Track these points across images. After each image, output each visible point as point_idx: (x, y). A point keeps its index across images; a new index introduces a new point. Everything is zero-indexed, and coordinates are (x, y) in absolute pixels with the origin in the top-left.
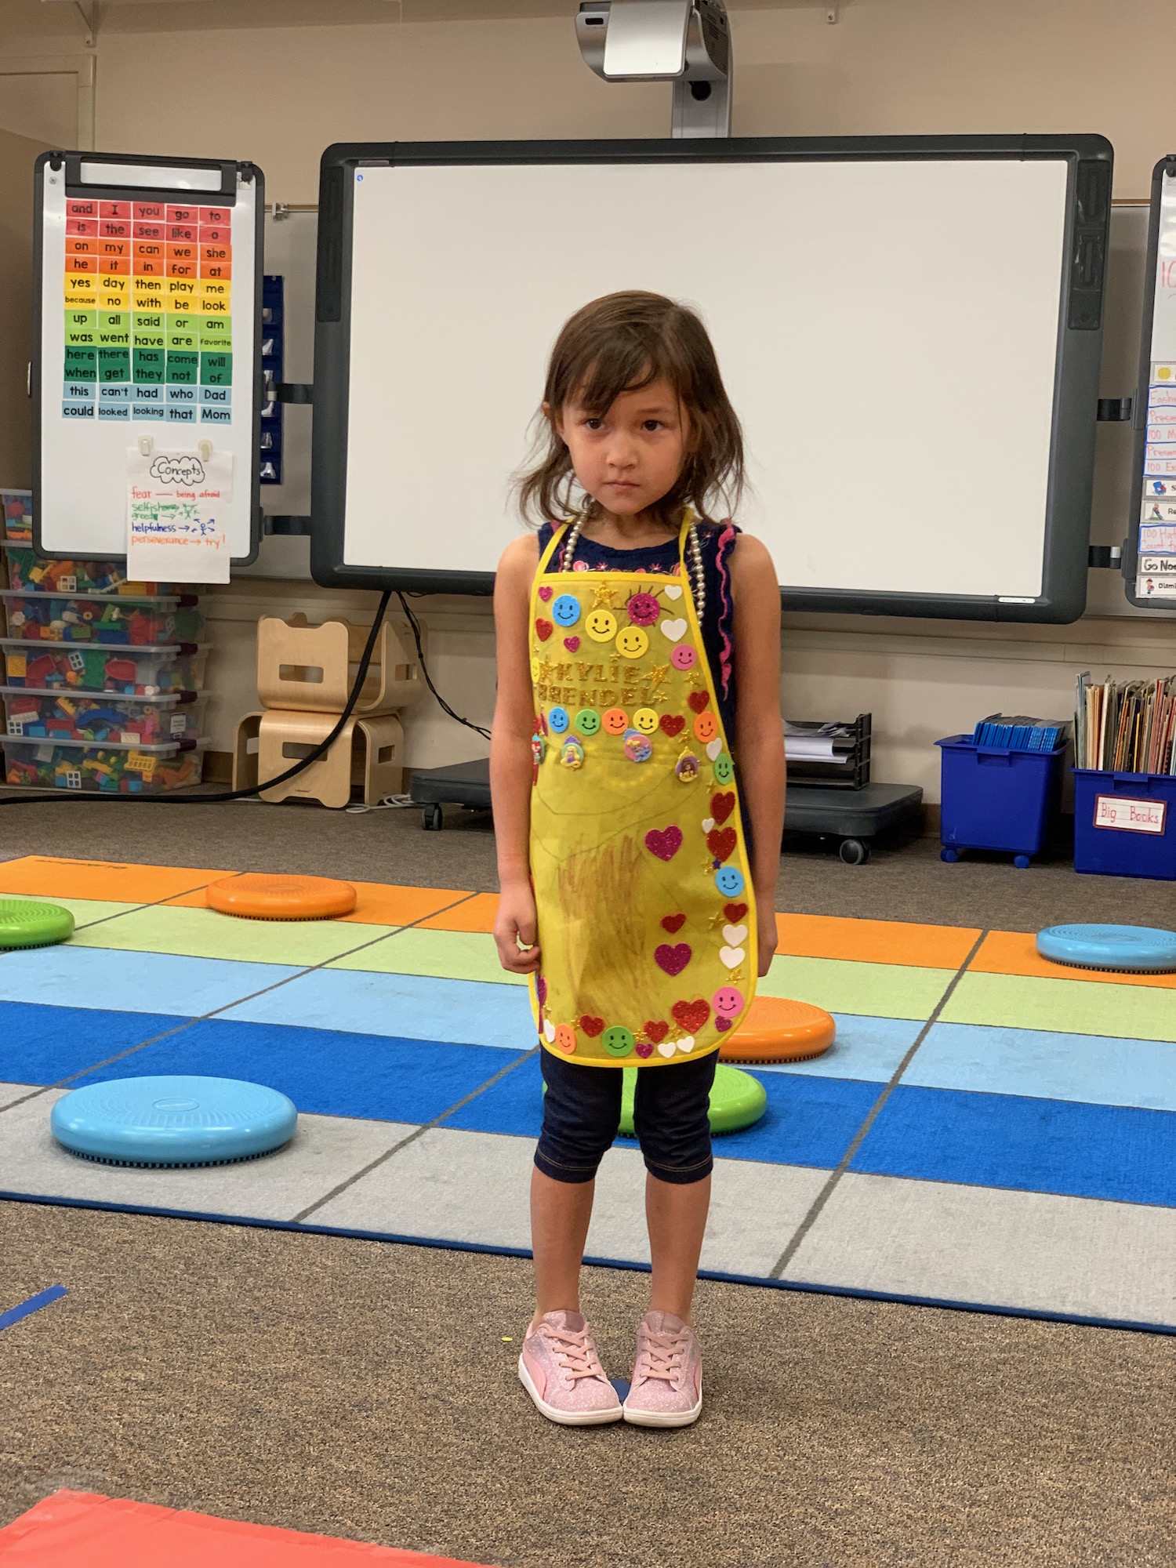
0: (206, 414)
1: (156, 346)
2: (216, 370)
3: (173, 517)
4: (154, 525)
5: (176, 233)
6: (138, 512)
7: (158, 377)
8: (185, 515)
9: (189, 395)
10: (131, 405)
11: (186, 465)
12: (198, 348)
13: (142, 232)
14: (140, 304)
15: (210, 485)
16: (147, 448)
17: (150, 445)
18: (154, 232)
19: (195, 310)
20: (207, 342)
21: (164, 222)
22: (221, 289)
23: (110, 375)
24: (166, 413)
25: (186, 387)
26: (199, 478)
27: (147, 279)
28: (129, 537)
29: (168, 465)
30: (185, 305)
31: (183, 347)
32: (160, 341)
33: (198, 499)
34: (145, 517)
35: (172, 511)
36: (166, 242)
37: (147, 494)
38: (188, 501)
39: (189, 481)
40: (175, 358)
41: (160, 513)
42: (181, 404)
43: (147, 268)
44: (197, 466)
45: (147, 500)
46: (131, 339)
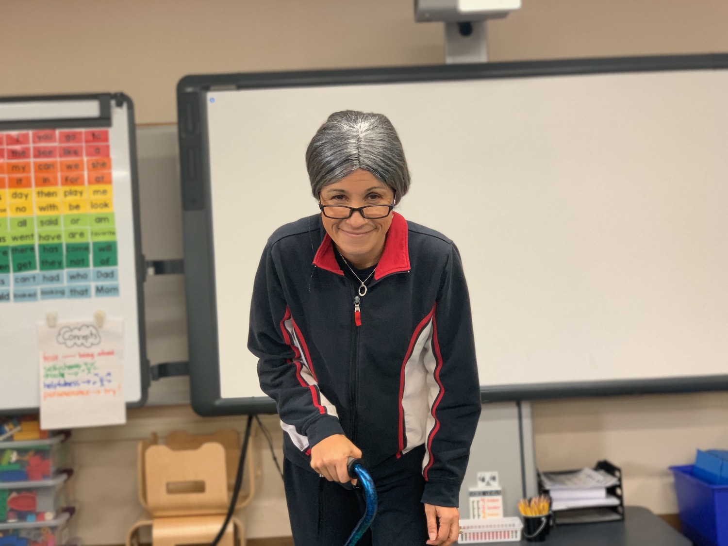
0: (100, 290)
1: (56, 241)
2: (105, 255)
3: (76, 374)
4: (62, 382)
5: (67, 152)
6: (49, 373)
7: (59, 265)
8: (86, 371)
9: (84, 277)
10: (38, 288)
11: (85, 332)
12: (90, 239)
13: (39, 153)
14: (42, 209)
15: (106, 346)
16: (52, 321)
17: (55, 319)
18: (49, 153)
19: (86, 210)
20: (97, 234)
21: (56, 144)
22: (105, 192)
23: (20, 267)
24: (67, 292)
25: (81, 270)
26: (96, 341)
27: (46, 189)
28: (42, 393)
29: (70, 333)
30: (77, 207)
31: (78, 240)
32: (59, 237)
33: (97, 358)
34: (55, 376)
35: (75, 370)
36: (58, 159)
37: (56, 358)
38: (89, 360)
39: (88, 344)
40: (72, 248)
41: (66, 372)
42: (79, 284)
43: (45, 182)
44: (94, 331)
45: (55, 363)
46: (36, 237)
